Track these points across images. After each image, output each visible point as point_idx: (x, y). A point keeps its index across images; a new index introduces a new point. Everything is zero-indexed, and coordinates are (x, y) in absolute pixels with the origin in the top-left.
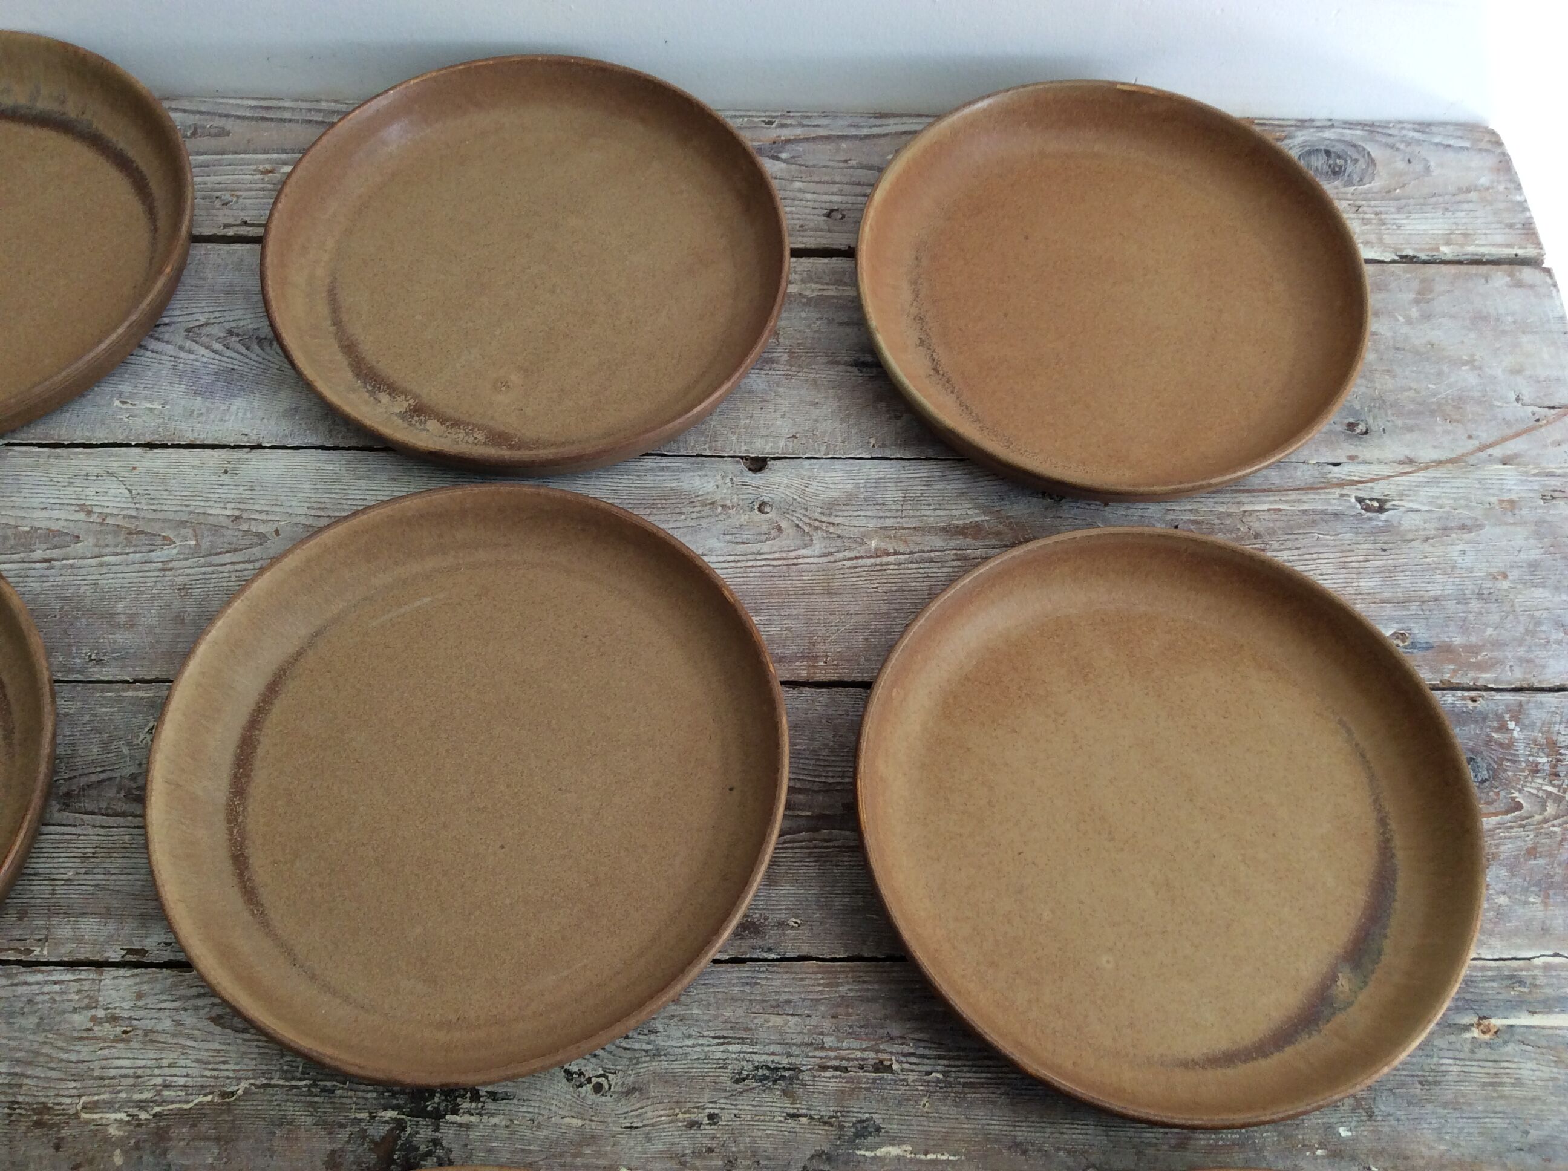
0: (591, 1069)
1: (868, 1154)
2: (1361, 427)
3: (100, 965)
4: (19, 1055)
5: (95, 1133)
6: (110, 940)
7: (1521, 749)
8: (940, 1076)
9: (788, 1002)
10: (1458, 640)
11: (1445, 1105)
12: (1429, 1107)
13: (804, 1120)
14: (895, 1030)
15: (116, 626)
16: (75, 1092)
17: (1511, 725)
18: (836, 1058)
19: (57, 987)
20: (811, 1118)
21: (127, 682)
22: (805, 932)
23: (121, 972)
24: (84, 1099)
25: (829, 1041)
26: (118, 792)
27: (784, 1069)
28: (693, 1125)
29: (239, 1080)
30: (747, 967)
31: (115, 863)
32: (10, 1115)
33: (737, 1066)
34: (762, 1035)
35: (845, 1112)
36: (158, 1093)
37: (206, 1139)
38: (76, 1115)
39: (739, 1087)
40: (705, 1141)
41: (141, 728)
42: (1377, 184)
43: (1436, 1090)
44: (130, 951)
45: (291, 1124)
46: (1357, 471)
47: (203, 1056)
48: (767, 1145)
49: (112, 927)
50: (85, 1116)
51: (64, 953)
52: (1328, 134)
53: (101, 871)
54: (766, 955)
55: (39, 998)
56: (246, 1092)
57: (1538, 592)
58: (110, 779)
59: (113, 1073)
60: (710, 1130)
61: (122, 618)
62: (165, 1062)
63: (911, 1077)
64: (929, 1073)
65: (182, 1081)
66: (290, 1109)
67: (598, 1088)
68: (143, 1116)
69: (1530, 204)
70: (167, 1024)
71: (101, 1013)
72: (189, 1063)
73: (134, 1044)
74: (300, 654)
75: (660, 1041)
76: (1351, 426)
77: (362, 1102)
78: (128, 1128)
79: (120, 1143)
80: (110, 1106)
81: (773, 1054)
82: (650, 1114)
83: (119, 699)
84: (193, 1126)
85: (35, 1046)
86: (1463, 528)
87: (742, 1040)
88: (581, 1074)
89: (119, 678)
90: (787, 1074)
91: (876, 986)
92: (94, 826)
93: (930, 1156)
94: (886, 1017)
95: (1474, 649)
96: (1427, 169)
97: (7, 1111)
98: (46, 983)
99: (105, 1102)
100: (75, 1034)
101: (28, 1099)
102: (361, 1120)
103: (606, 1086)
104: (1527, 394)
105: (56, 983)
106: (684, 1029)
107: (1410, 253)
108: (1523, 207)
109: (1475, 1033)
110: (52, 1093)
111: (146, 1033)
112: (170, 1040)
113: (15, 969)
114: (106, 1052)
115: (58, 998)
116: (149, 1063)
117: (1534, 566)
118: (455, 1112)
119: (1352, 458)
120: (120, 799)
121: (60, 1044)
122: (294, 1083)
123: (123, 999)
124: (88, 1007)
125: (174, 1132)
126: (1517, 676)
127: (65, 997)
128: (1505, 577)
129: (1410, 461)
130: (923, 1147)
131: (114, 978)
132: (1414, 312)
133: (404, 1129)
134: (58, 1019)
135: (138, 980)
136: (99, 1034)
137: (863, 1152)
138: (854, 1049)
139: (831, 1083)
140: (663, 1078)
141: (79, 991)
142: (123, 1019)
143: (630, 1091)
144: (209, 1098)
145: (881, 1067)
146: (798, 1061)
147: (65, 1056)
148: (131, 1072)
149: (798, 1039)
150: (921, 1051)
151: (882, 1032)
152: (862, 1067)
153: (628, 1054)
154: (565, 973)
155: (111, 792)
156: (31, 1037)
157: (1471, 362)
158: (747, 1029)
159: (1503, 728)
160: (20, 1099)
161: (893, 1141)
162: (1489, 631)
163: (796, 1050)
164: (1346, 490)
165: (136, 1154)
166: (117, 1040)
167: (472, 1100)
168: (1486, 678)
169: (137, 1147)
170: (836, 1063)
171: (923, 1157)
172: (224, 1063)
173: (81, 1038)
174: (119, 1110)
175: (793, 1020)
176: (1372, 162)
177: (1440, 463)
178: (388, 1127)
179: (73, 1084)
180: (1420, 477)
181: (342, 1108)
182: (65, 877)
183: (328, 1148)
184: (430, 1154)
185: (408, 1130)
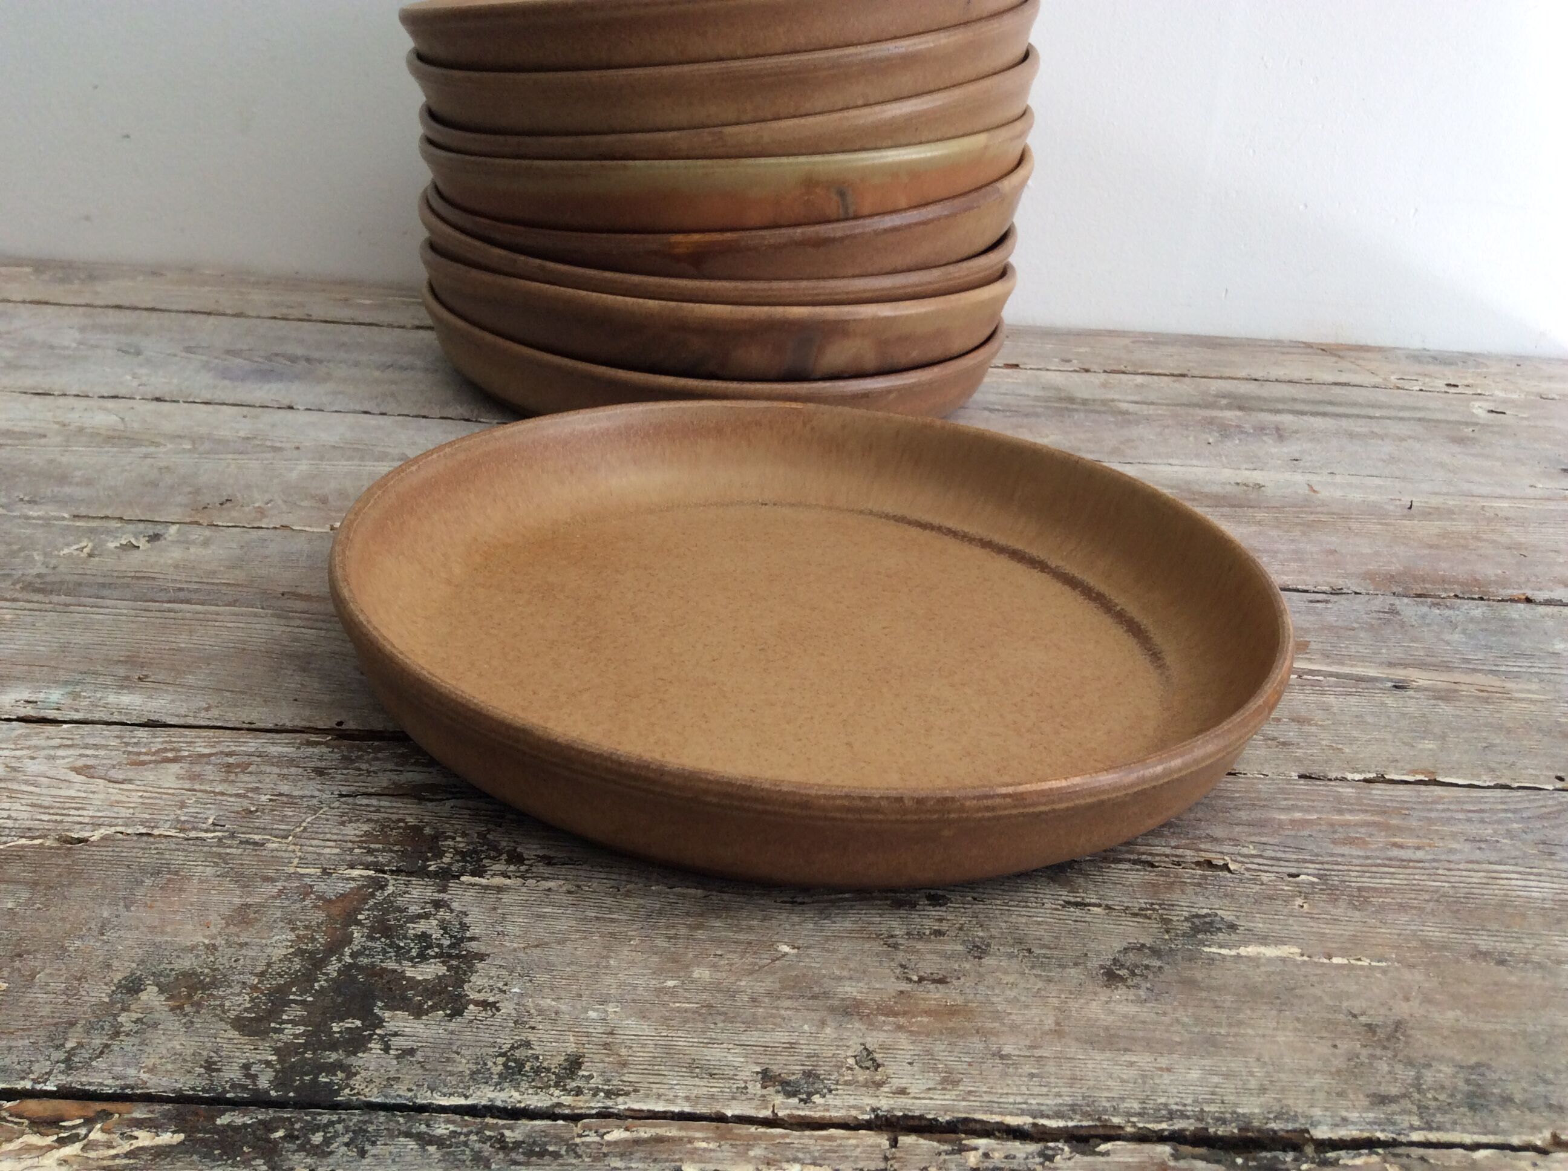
137: (1214, 950)
176: (1479, 362)
183: (237, 901)
184: (426, 916)
185: (390, 889)
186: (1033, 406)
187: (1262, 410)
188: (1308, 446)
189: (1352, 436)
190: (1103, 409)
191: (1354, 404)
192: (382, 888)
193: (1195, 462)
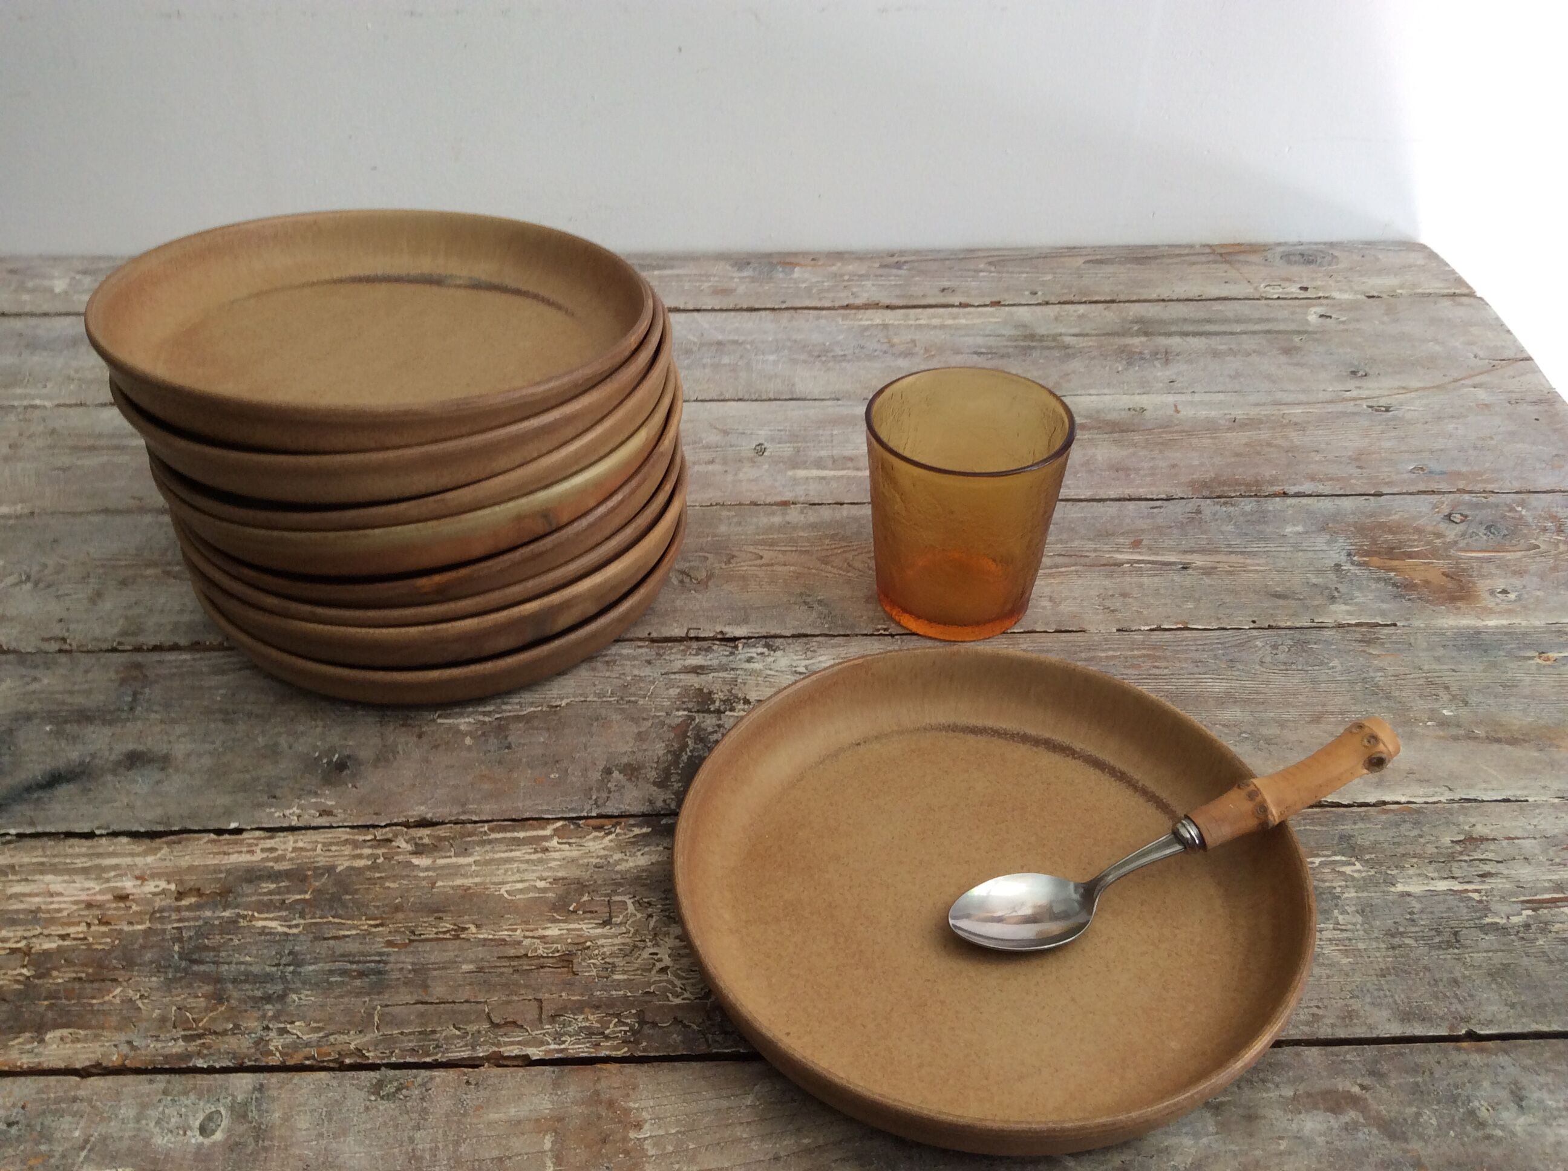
2: (1361, 373)
5: (450, 730)
7: (1530, 520)
10: (1464, 469)
11: (1526, 697)
12: (1512, 699)
17: (1519, 509)
24: (440, 713)
29: (562, 699)
32: (384, 722)
36: (497, 708)
37: (537, 729)
38: (434, 721)
42: (1341, 266)
43: (1515, 690)
46: (1364, 393)
50: (441, 721)
52: (1300, 247)
56: (567, 704)
57: (1520, 446)
65: (516, 700)
68: (487, 719)
69: (1457, 271)
76: (1354, 373)
77: (659, 707)
78: (475, 726)
79: (470, 733)
80: (460, 715)
84: (526, 723)
86: (1452, 417)
95: (1480, 474)
96: (1377, 259)
97: (378, 719)
99: (456, 713)
102: (660, 716)
104: (1481, 354)
107: (1376, 294)
108: (1453, 272)
109: (1539, 661)
117: (1512, 434)
118: (732, 710)
119: (1360, 388)
122: (602, 699)
125: (512, 726)
126: (1517, 485)
128: (1491, 438)
129: (1404, 388)
132: (1386, 319)
133: (690, 720)
144: (537, 709)
157: (1436, 341)
159: (1512, 510)
162: (1487, 465)
164: (1358, 402)
165: (483, 738)
167: (744, 703)
168: (1490, 487)
169: (483, 734)
174: (468, 716)
176: (1334, 257)
177: (1424, 389)
178: (681, 720)
180: (1413, 395)
183: (636, 731)
184: (716, 732)
185: (697, 721)
186: (1006, 346)
187: (1160, 334)
188: (1184, 367)
189: (1215, 354)
190: (1053, 344)
191: (1226, 321)
192: (694, 719)
193: (1106, 391)
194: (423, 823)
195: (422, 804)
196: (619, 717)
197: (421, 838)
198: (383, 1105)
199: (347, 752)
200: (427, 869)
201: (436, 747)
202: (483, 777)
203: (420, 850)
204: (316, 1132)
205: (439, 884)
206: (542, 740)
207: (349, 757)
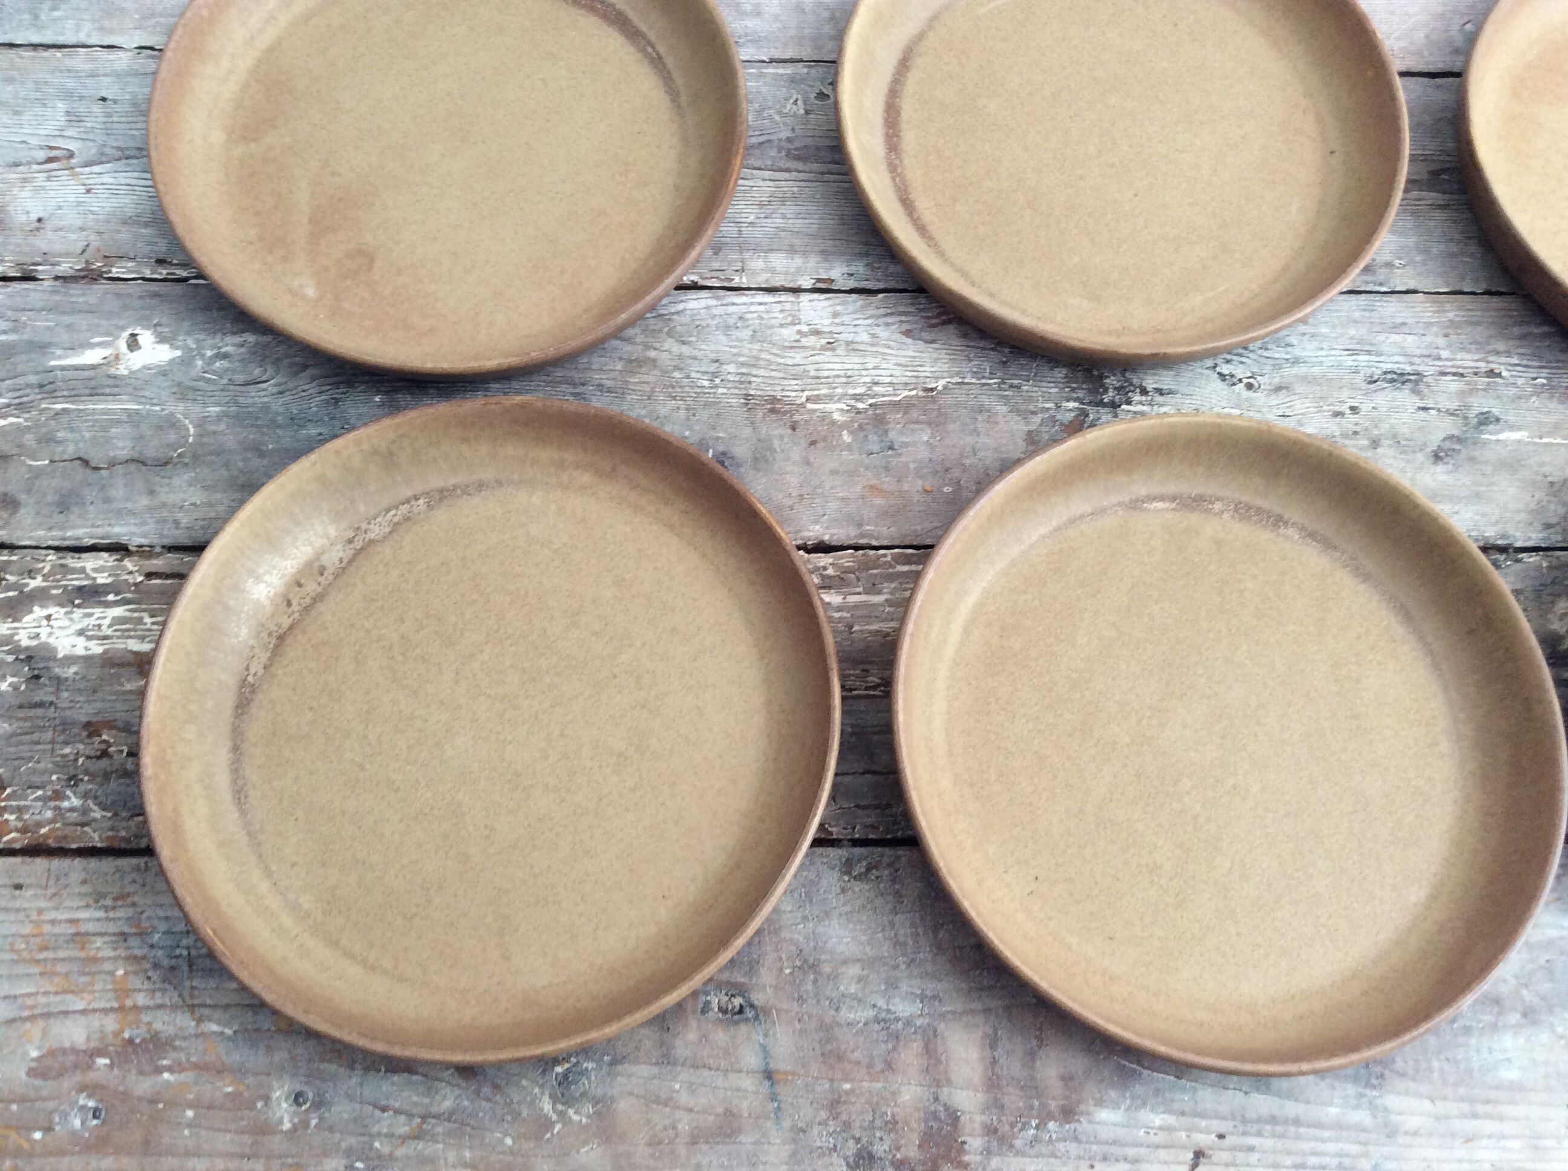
0: (1240, 372)
1: (1493, 438)
3: (796, 291)
4: (741, 359)
5: (823, 419)
6: (799, 271)
8: (1544, 381)
9: (1404, 324)
13: (1433, 412)
14: (1501, 346)
15: (744, 14)
16: (796, 388)
18: (1453, 367)
19: (762, 308)
20: (1439, 410)
21: (764, 61)
22: (1409, 271)
23: (816, 296)
24: (806, 393)
25: (1444, 354)
26: (779, 152)
27: (1409, 374)
28: (1337, 414)
29: (937, 378)
30: (1363, 297)
31: (789, 209)
32: (747, 404)
33: (1369, 371)
34: (1385, 348)
35: (1469, 407)
36: (870, 389)
37: (917, 422)
38: (802, 405)
39: (1372, 386)
40: (1350, 426)
41: (786, 99)
44: (819, 280)
45: (989, 411)
47: (903, 361)
48: (1404, 430)
49: (798, 261)
50: (810, 406)
51: (761, 280)
53: (779, 215)
54: (1378, 288)
55: (749, 316)
56: (945, 387)
58: (769, 141)
59: (826, 374)
60: (1354, 418)
61: (748, 8)
62: (869, 366)
63: (1520, 381)
64: (1535, 379)
65: (888, 380)
66: (985, 400)
67: (1250, 386)
68: (860, 406)
70: (864, 337)
71: (805, 328)
72: (892, 367)
73: (839, 352)
74: (921, 37)
75: (1297, 352)
77: (1046, 395)
78: (849, 415)
79: (845, 425)
80: (830, 398)
81: (1397, 363)
82: (1298, 406)
83: (762, 75)
84: (905, 413)
85: (755, 353)
87: (1369, 352)
88: (1232, 376)
89: (756, 58)
90: (1412, 377)
91: (1479, 313)
92: (764, 180)
93: (1545, 440)
94: (1491, 337)
97: (742, 401)
98: (752, 304)
99: (825, 395)
100: (786, 344)
101: (759, 393)
102: (1048, 409)
103: (1256, 385)
105: (761, 304)
106: (1316, 343)
110: (779, 388)
111: (848, 343)
112: (869, 349)
113: (722, 293)
114: (816, 358)
115: (765, 316)
116: (857, 367)
118: (1129, 403)
120: (781, 158)
121: (775, 351)
122: (984, 381)
123: (822, 318)
124: (793, 324)
125: (891, 418)
127: (771, 315)
130: (1538, 433)
131: (810, 301)
133: (1087, 415)
134: (769, 332)
135: (831, 302)
136: (807, 344)
138: (1467, 360)
139: (1453, 385)
140: (1304, 379)
141: (782, 311)
142: (826, 333)
143: (1278, 389)
144: (914, 393)
145: (1491, 373)
146: (1420, 368)
147: (782, 361)
148: (842, 373)
149: (1418, 352)
150: (1525, 362)
151: (1490, 348)
152: (1476, 374)
153: (1270, 362)
154: (1211, 294)
155: (773, 153)
156: (749, 346)
158: (1371, 344)
160: (752, 392)
161: (1512, 428)
163: (1417, 360)
165: (862, 434)
166: (823, 349)
167: (1143, 395)
169: (861, 427)
170: (1454, 370)
171: (1538, 440)
172: (921, 366)
173: (792, 347)
174: (839, 401)
175: (1410, 338)
178: (1073, 414)
179: (795, 382)
181: (1030, 399)
182: (748, 220)
194: (823, 548)
195: (816, 522)
196: (1004, 409)
197: (825, 568)
198: (858, 886)
199: (721, 448)
200: (839, 609)
201: (813, 443)
202: (871, 487)
203: (828, 584)
204: (800, 915)
205: (856, 628)
206: (926, 438)
207: (724, 454)
